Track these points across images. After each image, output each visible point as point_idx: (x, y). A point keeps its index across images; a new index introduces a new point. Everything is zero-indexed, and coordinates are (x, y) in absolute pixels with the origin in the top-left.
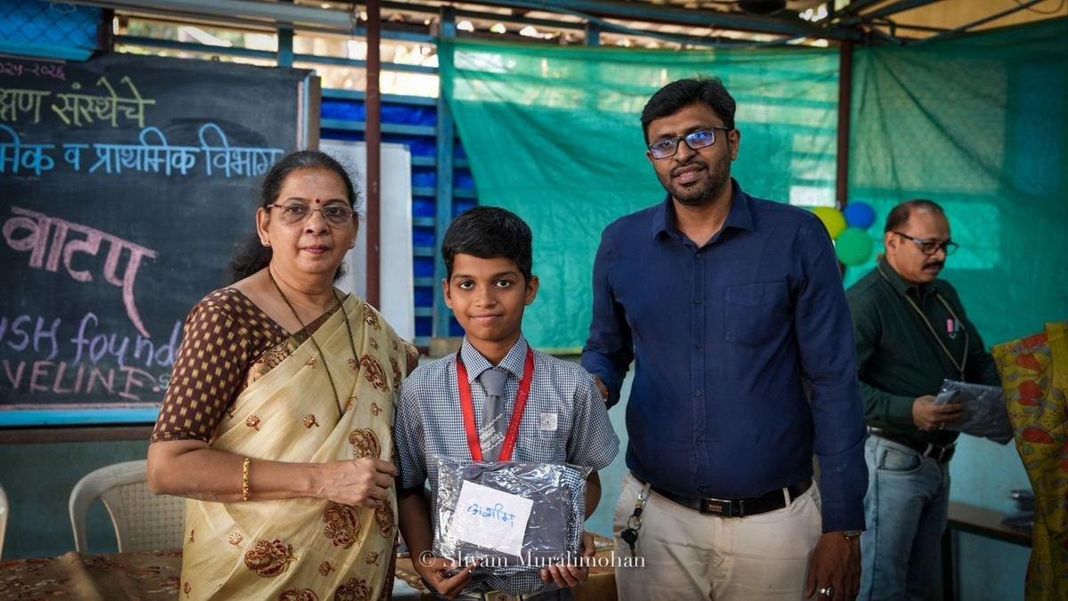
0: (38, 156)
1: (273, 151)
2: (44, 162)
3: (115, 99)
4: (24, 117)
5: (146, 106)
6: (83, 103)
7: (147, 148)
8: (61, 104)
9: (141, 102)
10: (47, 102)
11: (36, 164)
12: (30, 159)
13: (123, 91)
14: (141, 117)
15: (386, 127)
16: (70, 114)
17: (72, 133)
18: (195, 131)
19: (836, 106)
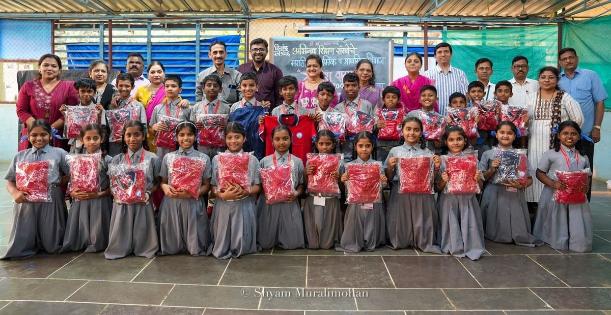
0: (333, 62)
1: (383, 58)
2: (335, 63)
3: (349, 48)
4: (331, 53)
5: (355, 50)
6: (342, 50)
7: (355, 59)
8: (338, 50)
9: (354, 48)
10: (335, 50)
11: (333, 63)
12: (332, 62)
13: (350, 46)
14: (354, 52)
15: (429, 53)
16: (339, 52)
17: (340, 56)
18: (365, 54)
19: (557, 41)
